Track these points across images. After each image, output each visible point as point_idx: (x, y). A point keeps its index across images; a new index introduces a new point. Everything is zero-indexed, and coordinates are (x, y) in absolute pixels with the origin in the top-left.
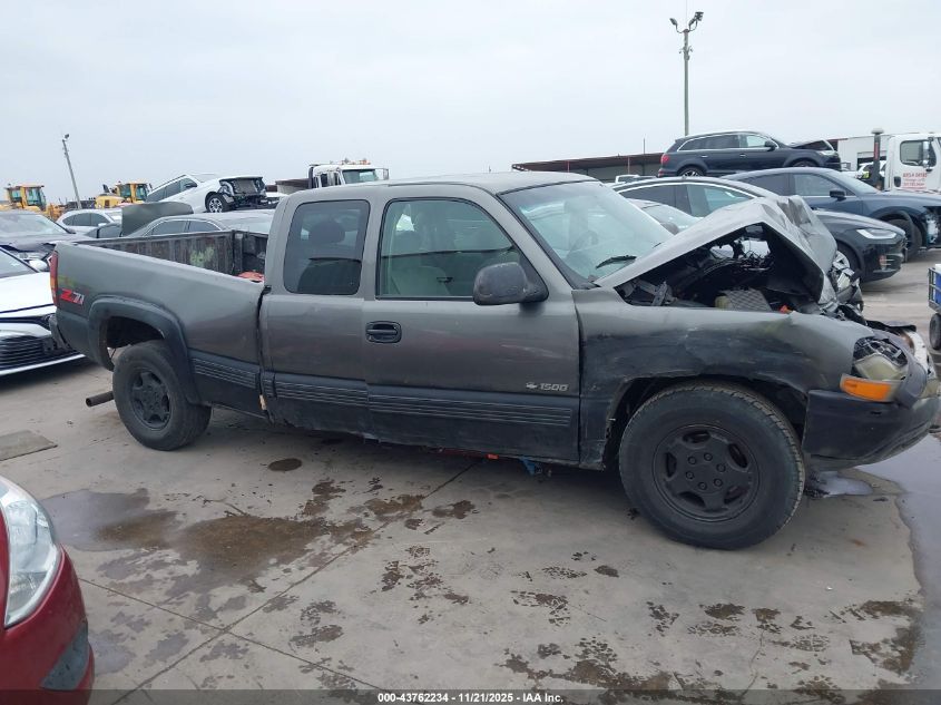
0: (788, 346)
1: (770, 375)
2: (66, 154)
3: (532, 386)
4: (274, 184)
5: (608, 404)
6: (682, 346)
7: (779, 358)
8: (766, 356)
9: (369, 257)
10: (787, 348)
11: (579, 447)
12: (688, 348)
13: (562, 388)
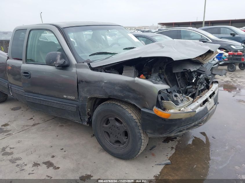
0: (134, 90)
1: (129, 101)
2: (41, 17)
3: (65, 96)
5: (86, 105)
6: (102, 87)
7: (132, 95)
8: (127, 93)
10: (133, 91)
11: (80, 118)
12: (104, 88)
13: (73, 98)
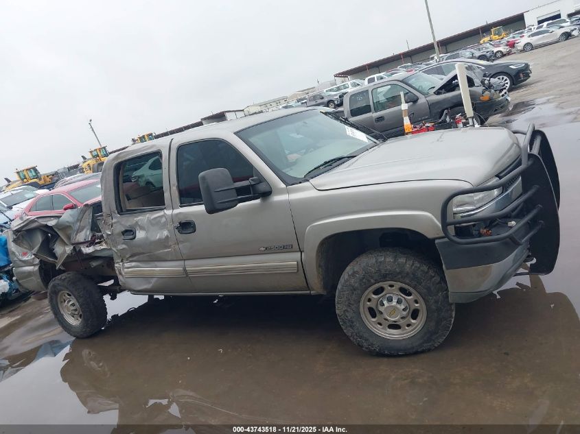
2: (93, 130)
4: (200, 120)
9: (371, 104)
